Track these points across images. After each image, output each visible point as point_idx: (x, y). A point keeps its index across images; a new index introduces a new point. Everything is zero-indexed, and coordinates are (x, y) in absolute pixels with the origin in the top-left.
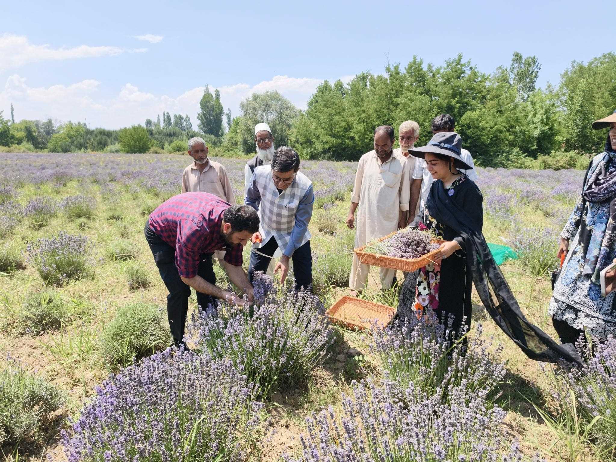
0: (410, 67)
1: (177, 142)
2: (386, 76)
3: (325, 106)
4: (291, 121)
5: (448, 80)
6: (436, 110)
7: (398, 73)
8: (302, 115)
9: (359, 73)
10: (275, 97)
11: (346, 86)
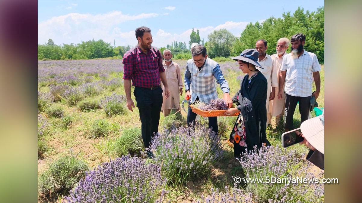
0: (296, 13)
1: (179, 54)
2: (283, 18)
3: (250, 35)
4: (233, 43)
5: (318, 18)
6: (310, 35)
7: (289, 17)
8: (238, 40)
9: (268, 18)
10: (225, 32)
11: (261, 24)
